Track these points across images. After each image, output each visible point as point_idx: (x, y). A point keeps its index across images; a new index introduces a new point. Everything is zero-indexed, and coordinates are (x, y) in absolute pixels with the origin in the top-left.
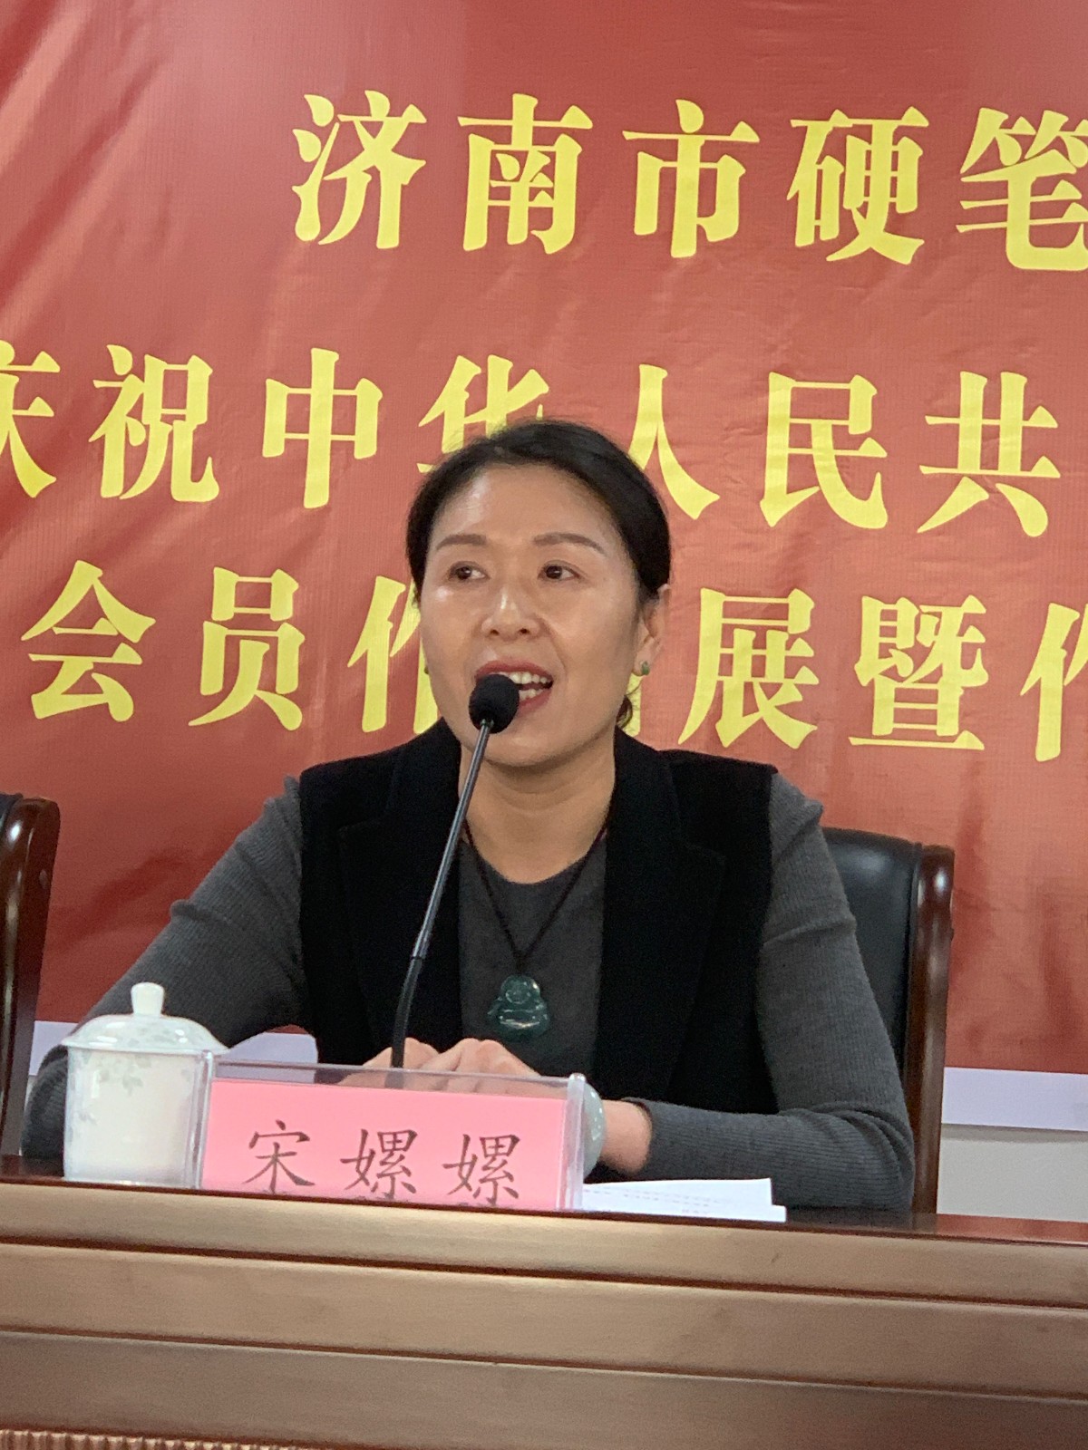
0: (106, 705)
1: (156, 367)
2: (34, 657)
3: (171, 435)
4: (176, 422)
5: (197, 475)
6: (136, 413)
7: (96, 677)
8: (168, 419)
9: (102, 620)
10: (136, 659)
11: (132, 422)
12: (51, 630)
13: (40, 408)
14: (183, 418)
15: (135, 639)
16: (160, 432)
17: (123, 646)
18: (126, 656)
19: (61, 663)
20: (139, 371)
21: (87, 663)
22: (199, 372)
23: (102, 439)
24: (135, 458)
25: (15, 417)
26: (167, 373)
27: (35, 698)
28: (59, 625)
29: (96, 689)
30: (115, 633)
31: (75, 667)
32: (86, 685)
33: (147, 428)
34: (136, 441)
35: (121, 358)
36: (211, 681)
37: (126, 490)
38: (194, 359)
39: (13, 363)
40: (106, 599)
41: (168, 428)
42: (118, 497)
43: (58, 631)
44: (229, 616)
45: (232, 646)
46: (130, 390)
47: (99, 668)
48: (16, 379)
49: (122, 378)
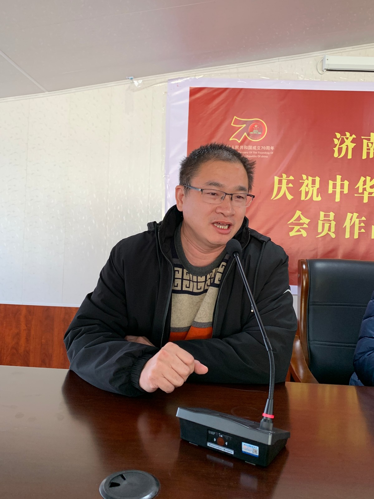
0: (302, 234)
1: (310, 178)
2: (290, 226)
3: (313, 190)
4: (314, 187)
5: (317, 196)
6: (307, 186)
7: (301, 230)
8: (312, 187)
9: (301, 220)
10: (307, 226)
11: (306, 187)
12: (292, 222)
13: (291, 185)
14: (315, 187)
15: (307, 223)
16: (311, 189)
17: (305, 224)
18: (305, 226)
19: (294, 227)
20: (307, 179)
21: (299, 227)
22: (318, 179)
23: (301, 191)
24: (307, 193)
25: (287, 187)
26: (312, 179)
27: (290, 233)
28: (294, 221)
29: (300, 232)
30: (303, 222)
31: (297, 228)
32: (298, 231)
33: (309, 188)
34: (307, 190)
35: (304, 177)
36: (320, 230)
37: (305, 198)
38: (317, 177)
39: (286, 178)
40: (302, 217)
41: (312, 188)
42: (304, 200)
43: (294, 222)
44: (323, 219)
45: (323, 224)
46: (306, 182)
47: (301, 228)
48: (286, 180)
49: (305, 180)
